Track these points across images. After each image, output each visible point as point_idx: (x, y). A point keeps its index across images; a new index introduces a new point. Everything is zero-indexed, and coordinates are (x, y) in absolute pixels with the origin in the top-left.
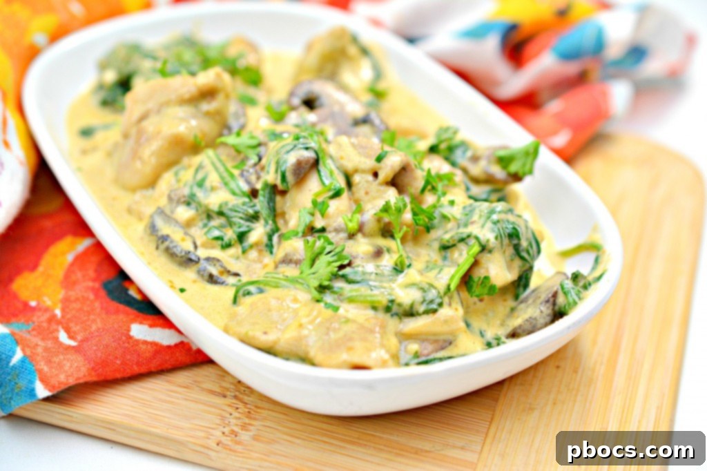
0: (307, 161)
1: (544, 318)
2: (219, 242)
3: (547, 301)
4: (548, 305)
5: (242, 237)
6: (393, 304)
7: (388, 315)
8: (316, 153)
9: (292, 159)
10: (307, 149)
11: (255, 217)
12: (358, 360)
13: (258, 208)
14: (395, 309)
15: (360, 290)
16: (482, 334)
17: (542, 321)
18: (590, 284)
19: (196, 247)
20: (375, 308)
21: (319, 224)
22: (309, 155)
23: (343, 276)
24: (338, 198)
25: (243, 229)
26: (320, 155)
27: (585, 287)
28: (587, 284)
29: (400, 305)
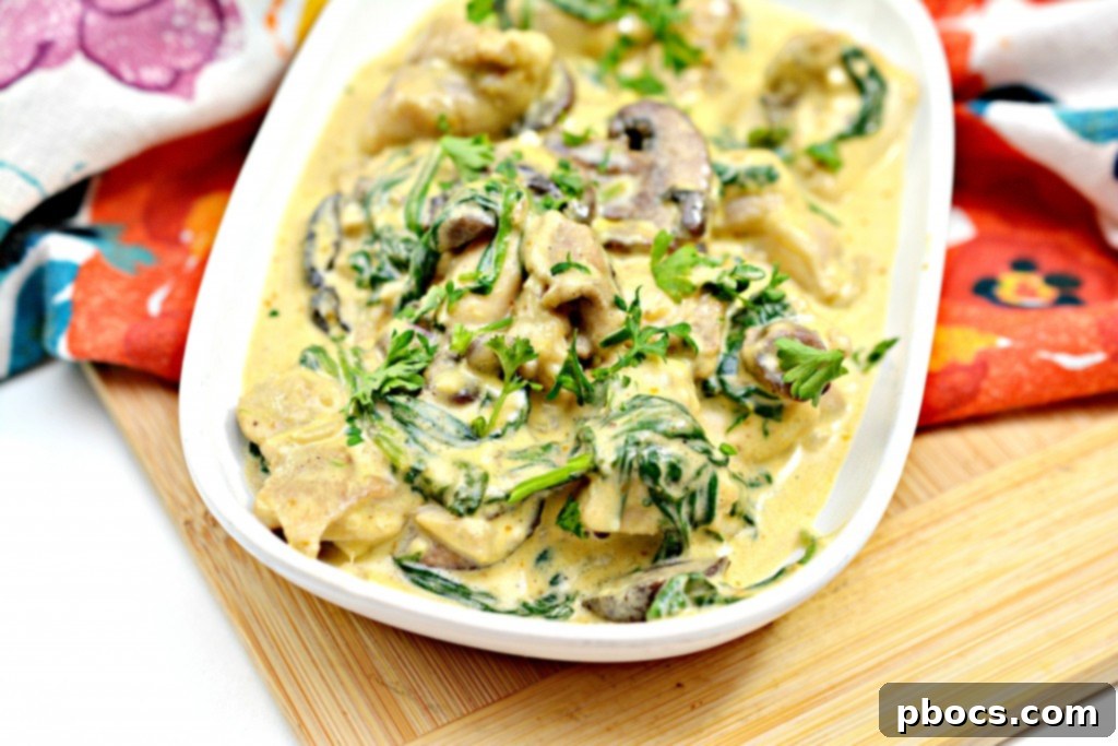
0: (474, 225)
1: (627, 609)
2: (356, 275)
3: (642, 590)
4: (640, 595)
5: (376, 282)
6: (415, 475)
7: (407, 488)
8: (497, 220)
9: (457, 212)
10: (486, 209)
11: (401, 265)
12: (285, 523)
13: (412, 255)
14: (418, 481)
15: (398, 435)
16: (554, 581)
17: (621, 611)
18: (711, 602)
19: (331, 266)
20: (394, 469)
21: (443, 318)
22: (488, 220)
23: (392, 405)
24: (480, 297)
25: (383, 274)
26: (501, 226)
27: (699, 602)
28: (707, 598)
29: (428, 481)
